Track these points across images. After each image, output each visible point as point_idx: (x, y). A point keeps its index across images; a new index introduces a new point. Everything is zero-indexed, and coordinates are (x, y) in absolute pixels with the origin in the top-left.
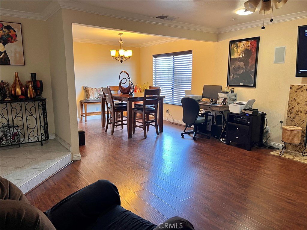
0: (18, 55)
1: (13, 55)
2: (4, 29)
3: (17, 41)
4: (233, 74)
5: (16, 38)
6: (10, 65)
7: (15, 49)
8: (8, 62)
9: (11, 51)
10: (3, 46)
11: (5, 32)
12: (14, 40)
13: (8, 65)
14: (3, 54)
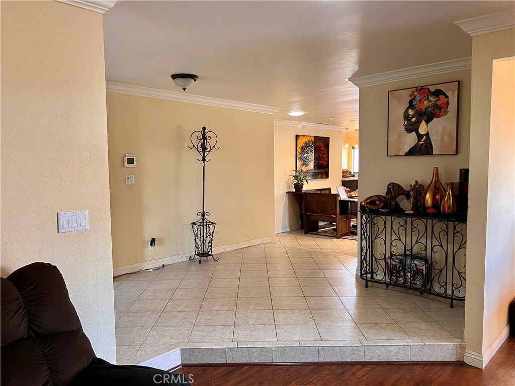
0: (446, 138)
1: (439, 138)
2: (431, 96)
3: (449, 113)
5: (447, 108)
6: (432, 154)
7: (444, 128)
8: (430, 150)
9: (437, 132)
10: (426, 125)
11: (431, 101)
12: (444, 112)
13: (429, 155)
14: (425, 137)
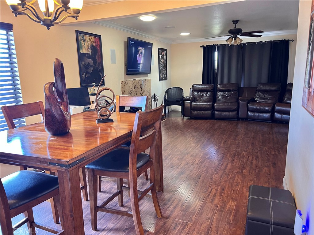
4: (85, 72)
